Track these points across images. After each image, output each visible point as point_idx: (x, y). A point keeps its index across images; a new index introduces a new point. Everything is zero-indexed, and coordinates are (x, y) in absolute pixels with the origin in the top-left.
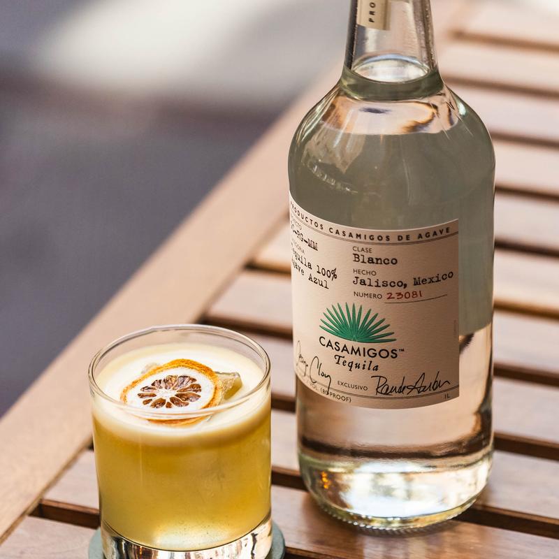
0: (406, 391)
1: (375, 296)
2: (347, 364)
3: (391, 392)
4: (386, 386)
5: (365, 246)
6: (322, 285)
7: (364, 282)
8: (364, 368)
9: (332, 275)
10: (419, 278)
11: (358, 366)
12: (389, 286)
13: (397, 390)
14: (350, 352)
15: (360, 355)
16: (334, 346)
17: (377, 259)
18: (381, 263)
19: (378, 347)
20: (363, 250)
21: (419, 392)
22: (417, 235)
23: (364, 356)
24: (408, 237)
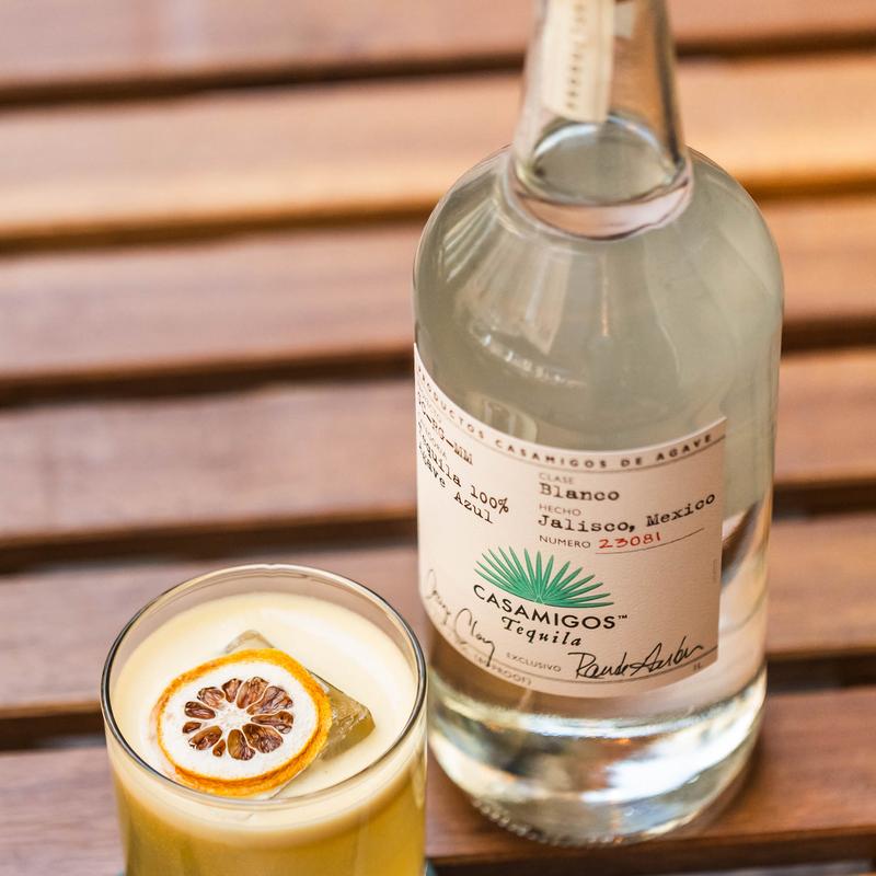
0: (629, 671)
1: (577, 543)
2: (524, 632)
3: (602, 674)
4: (594, 667)
5: (561, 475)
6: (479, 514)
7: (559, 523)
8: (554, 641)
9: (499, 507)
10: (656, 515)
11: (544, 637)
12: (603, 529)
13: (613, 671)
14: (531, 616)
15: (548, 622)
16: (501, 604)
17: (583, 494)
18: (590, 499)
19: (581, 613)
20: (557, 479)
21: (651, 670)
22: (655, 456)
23: (556, 624)
24: (638, 461)
